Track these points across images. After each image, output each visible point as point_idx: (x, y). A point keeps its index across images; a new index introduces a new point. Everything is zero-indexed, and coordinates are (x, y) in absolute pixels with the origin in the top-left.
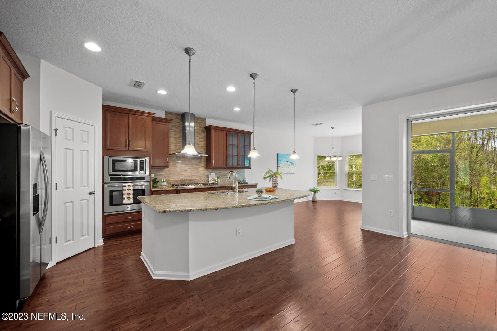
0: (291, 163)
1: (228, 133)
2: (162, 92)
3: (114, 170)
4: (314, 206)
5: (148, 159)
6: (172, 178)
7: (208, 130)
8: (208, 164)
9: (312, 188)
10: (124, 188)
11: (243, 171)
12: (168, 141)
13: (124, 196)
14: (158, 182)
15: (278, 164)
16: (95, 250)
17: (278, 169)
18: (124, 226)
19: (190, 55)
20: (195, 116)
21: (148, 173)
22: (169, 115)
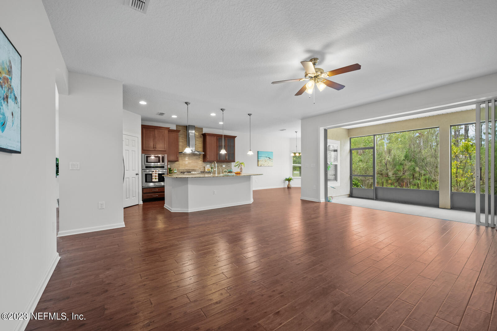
0: (269, 158)
1: (218, 137)
2: (174, 116)
3: (147, 162)
4: (289, 191)
5: (166, 156)
6: (180, 168)
7: (204, 136)
8: (205, 158)
9: (288, 178)
10: (153, 172)
11: (230, 164)
12: (178, 144)
13: (153, 177)
14: (172, 170)
15: (258, 159)
16: (139, 206)
17: (258, 162)
18: (153, 195)
19: (187, 105)
20: (196, 126)
21: (166, 164)
22: (178, 127)
